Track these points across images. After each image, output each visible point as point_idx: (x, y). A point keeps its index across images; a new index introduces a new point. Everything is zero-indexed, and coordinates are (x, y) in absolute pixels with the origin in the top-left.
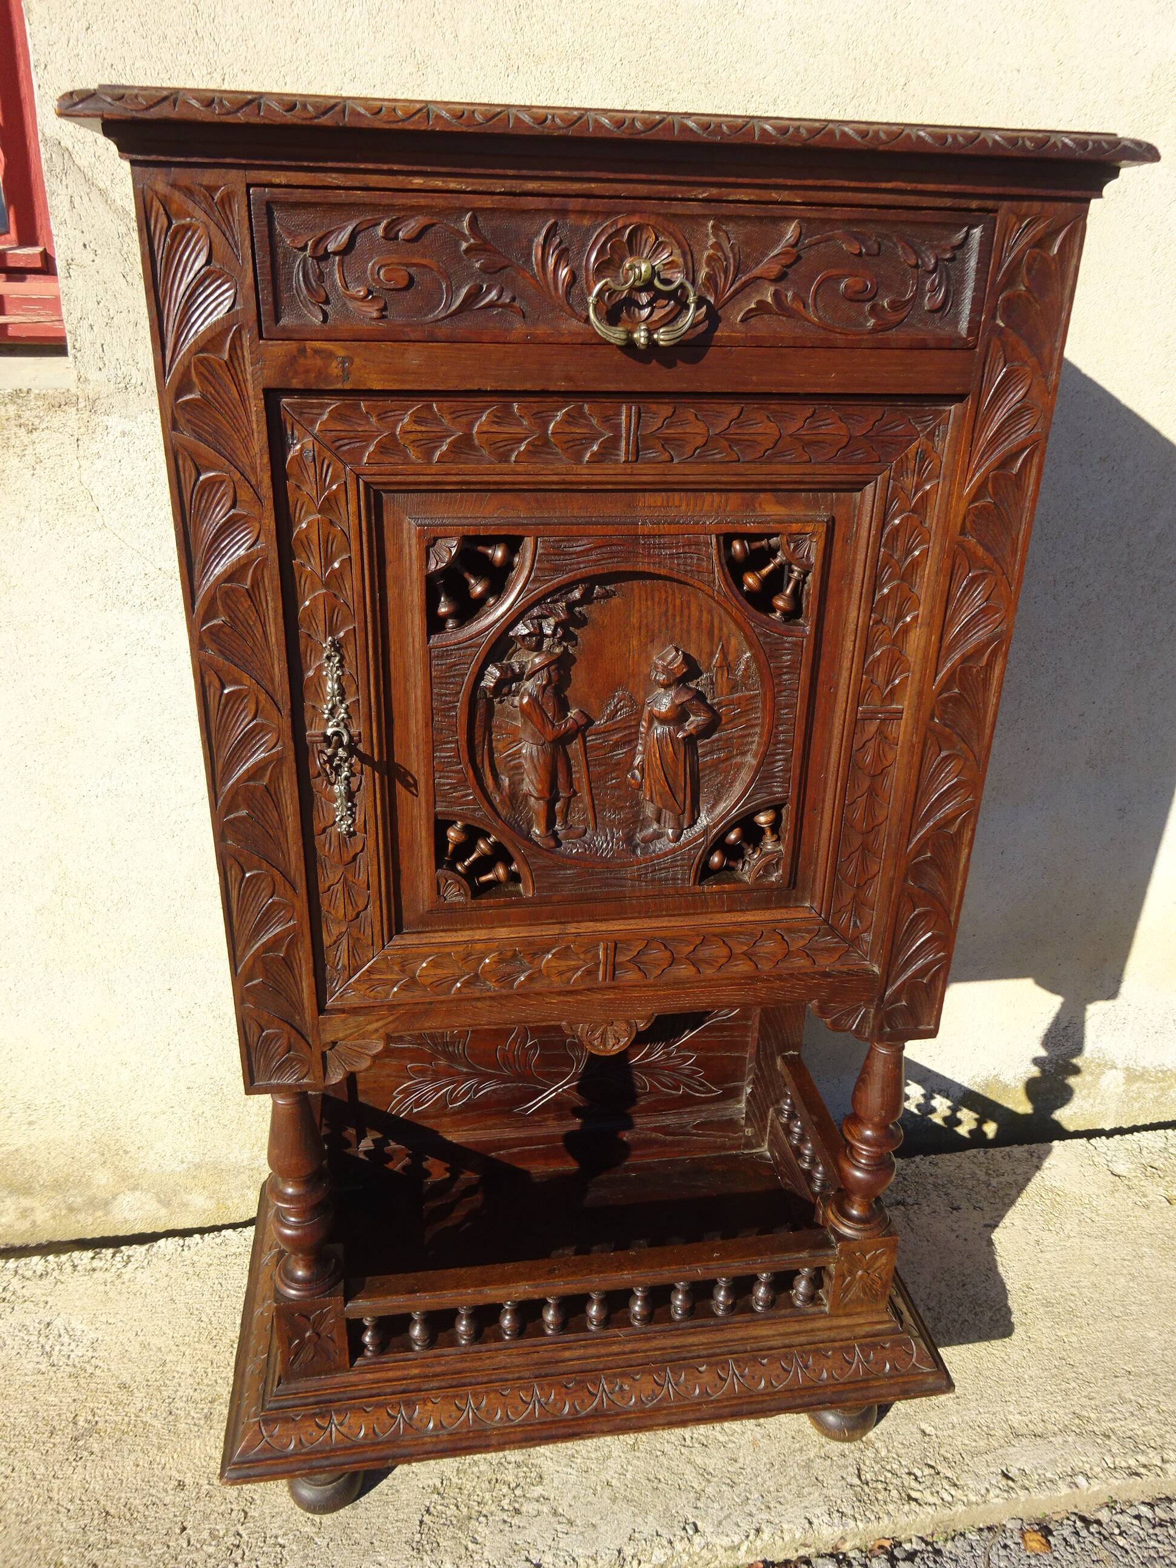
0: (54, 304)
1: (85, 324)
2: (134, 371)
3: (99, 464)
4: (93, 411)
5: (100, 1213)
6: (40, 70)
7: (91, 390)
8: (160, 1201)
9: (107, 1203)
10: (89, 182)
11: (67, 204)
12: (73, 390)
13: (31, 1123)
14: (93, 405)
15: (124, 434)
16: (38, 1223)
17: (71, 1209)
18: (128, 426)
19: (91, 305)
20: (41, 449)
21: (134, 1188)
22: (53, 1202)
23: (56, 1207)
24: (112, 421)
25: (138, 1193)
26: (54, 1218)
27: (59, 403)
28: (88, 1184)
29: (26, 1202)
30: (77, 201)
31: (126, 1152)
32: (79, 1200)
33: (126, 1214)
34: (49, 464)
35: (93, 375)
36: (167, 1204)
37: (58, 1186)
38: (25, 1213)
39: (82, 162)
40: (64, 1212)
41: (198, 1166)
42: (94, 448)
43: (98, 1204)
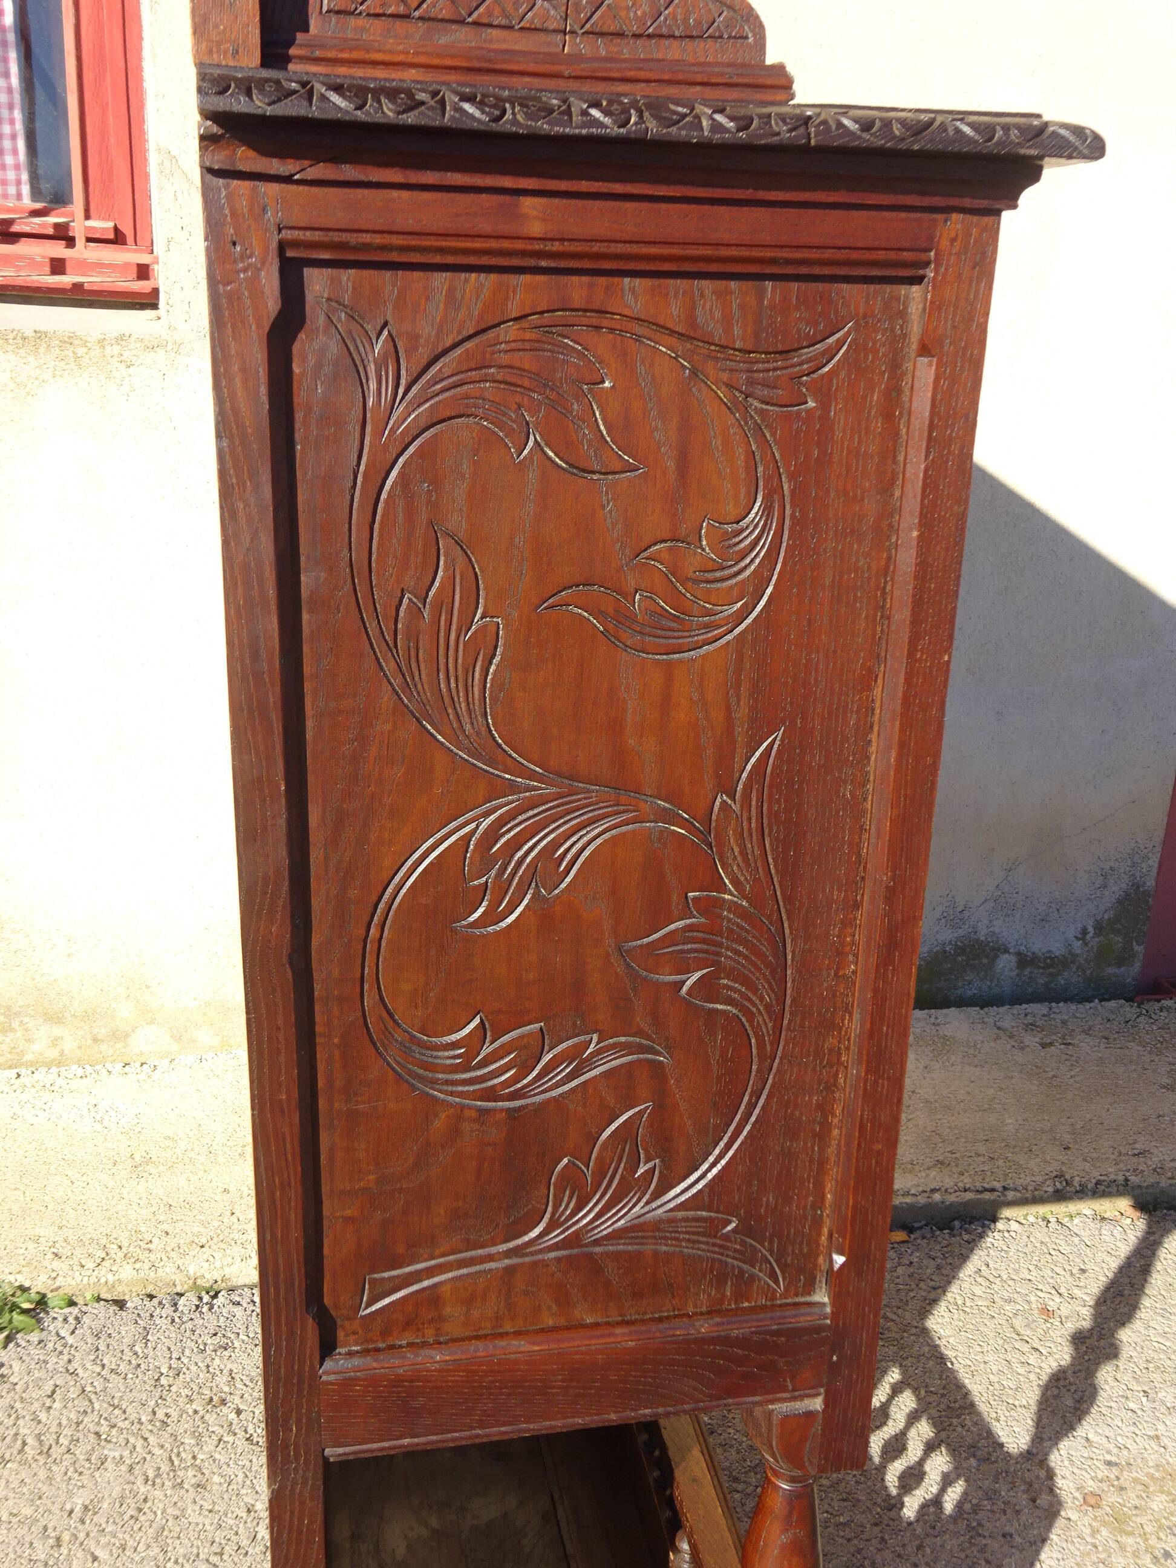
4: (178, 352)
5: (119, 1045)
9: (127, 1036)
12: (165, 337)
13: (70, 955)
14: (178, 348)
16: (66, 1052)
17: (95, 1040)
20: (135, 380)
21: (152, 1022)
22: (81, 1033)
23: (83, 1037)
25: (154, 1028)
26: (80, 1047)
27: (152, 346)
28: (113, 1016)
29: (58, 1031)
31: (148, 987)
33: (140, 1052)
34: (140, 392)
36: (177, 1039)
37: (87, 1017)
38: (55, 1041)
40: (89, 1042)
41: (208, 1004)
42: (177, 381)
43: (119, 1036)
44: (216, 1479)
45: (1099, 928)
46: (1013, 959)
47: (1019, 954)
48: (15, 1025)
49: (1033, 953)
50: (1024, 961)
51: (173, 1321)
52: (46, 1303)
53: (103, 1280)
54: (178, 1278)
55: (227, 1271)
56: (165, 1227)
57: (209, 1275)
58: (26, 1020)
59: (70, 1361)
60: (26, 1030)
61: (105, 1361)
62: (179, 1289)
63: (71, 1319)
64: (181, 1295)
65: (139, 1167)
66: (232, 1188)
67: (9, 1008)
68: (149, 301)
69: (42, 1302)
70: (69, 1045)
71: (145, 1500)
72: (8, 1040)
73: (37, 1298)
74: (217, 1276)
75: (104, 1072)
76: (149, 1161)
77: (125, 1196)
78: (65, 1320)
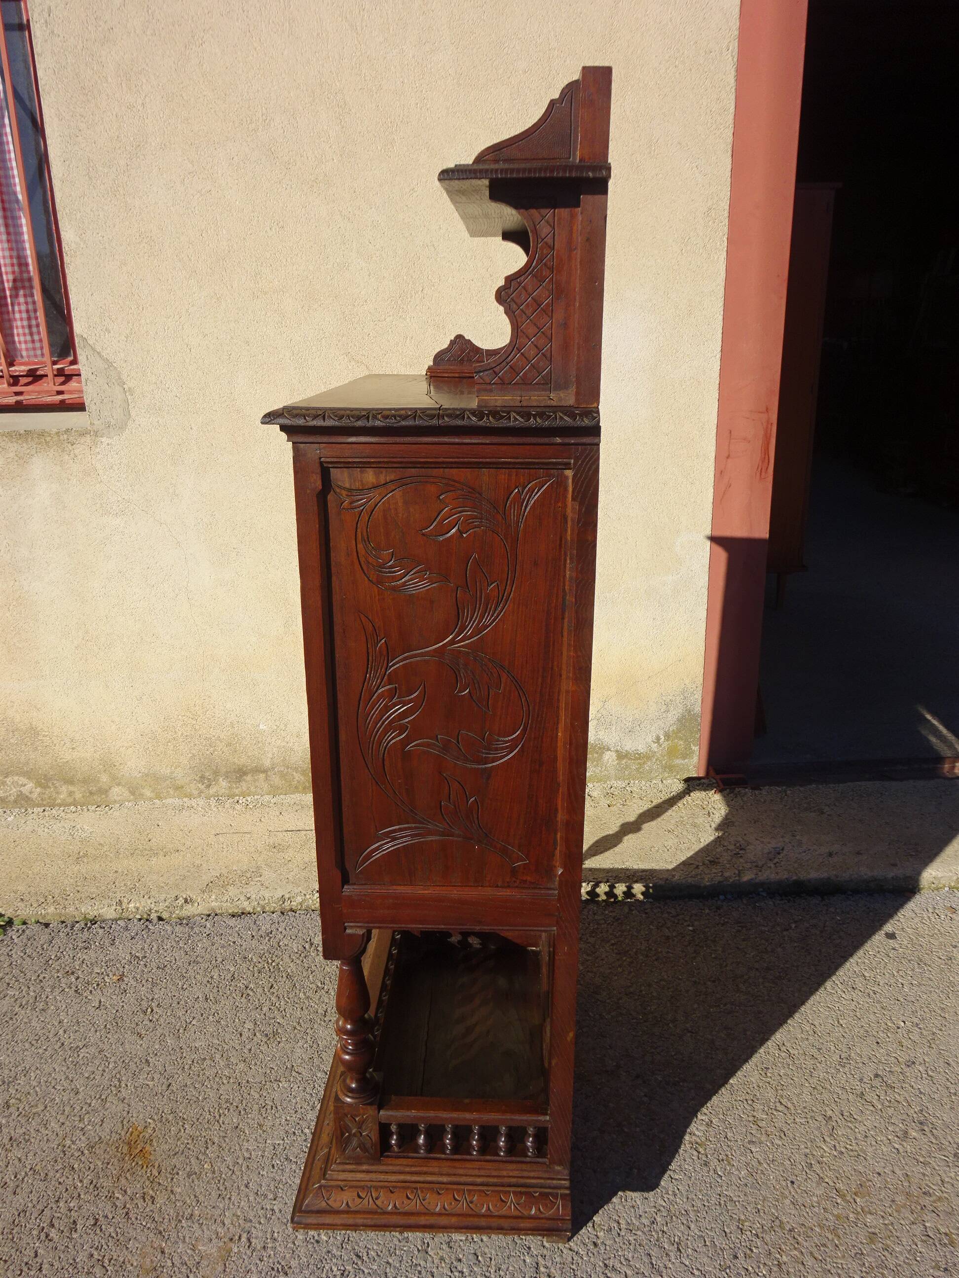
0: (81, 391)
1: (93, 402)
2: (112, 420)
3: (99, 457)
4: (96, 436)
5: (103, 796)
6: (75, 311)
7: (95, 428)
8: (130, 792)
9: (107, 791)
10: (94, 350)
11: (85, 358)
12: (89, 428)
13: (73, 749)
14: (96, 434)
15: (108, 445)
17: (91, 793)
18: (110, 441)
19: (95, 395)
20: (77, 451)
21: (118, 785)
22: (83, 789)
23: (85, 791)
24: (103, 439)
25: (120, 787)
26: (83, 797)
27: (83, 433)
28: (98, 781)
29: (71, 788)
30: (89, 357)
31: (115, 766)
32: (94, 789)
33: (115, 797)
34: (79, 457)
35: (96, 422)
36: (132, 793)
37: (85, 781)
38: (71, 794)
39: (91, 342)
40: (88, 794)
41: (147, 775)
42: (97, 450)
43: (104, 791)
44: (52, 1007)
45: (667, 736)
46: (614, 755)
47: (617, 751)
48: (50, 785)
49: (626, 751)
50: (621, 756)
51: (68, 934)
52: (13, 923)
53: (39, 913)
54: (76, 913)
55: (101, 911)
56: (79, 888)
57: (92, 913)
58: (55, 782)
59: (11, 950)
60: (56, 787)
61: (27, 951)
62: (77, 919)
63: (20, 931)
64: (77, 922)
65: (79, 859)
66: (120, 871)
67: (45, 776)
68: (80, 407)
69: (10, 922)
70: (78, 796)
71: (16, 1015)
72: (47, 792)
73: (8, 920)
74: (96, 913)
75: (86, 810)
76: (86, 855)
77: (67, 873)
78: (18, 931)
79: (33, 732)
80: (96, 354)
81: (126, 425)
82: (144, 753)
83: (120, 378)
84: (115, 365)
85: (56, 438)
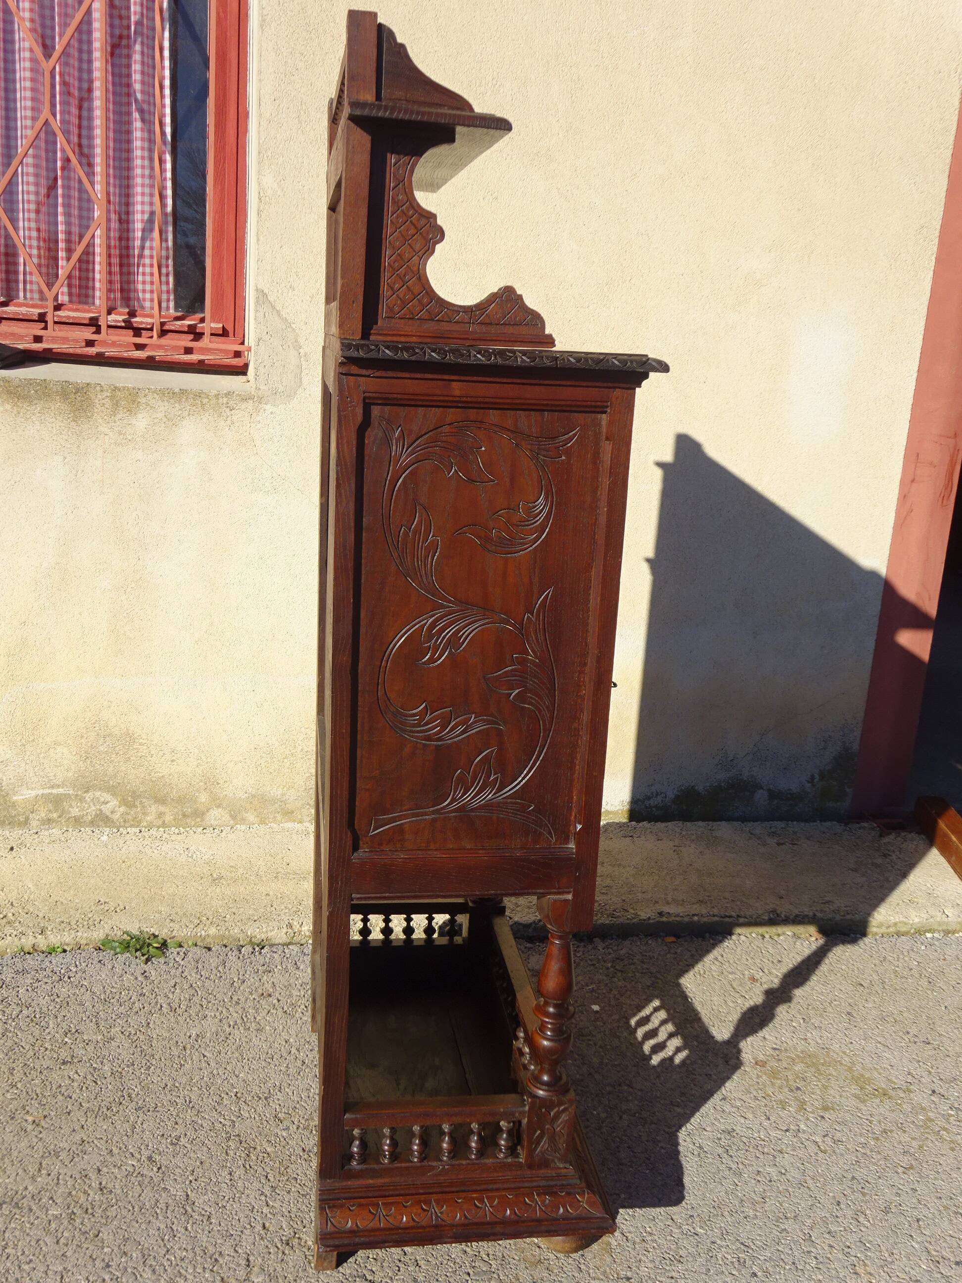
1: (262, 365)
2: (281, 386)
3: (259, 426)
4: (259, 402)
5: (199, 820)
8: (231, 816)
9: (203, 814)
10: (273, 307)
11: (262, 315)
12: (253, 393)
13: (173, 761)
14: (260, 400)
15: (272, 413)
16: (166, 822)
17: (184, 815)
18: (274, 409)
19: (266, 357)
20: (235, 418)
21: (218, 806)
22: (176, 810)
23: (177, 813)
24: (268, 407)
25: (220, 810)
26: (174, 820)
27: (245, 399)
28: (195, 801)
29: (162, 808)
30: (267, 314)
31: (218, 784)
32: (189, 810)
33: (212, 822)
34: (237, 424)
35: (263, 387)
36: (233, 817)
37: (180, 801)
38: (160, 815)
39: (271, 299)
41: (254, 796)
42: (258, 418)
43: (199, 814)
45: (822, 776)
46: (766, 793)
47: (769, 790)
48: (137, 803)
49: (779, 790)
50: (773, 795)
51: (239, 958)
52: (166, 945)
53: (199, 934)
54: (241, 936)
55: (270, 934)
56: (234, 910)
57: (259, 936)
58: (144, 800)
59: (183, 972)
60: (144, 807)
61: (202, 973)
62: (241, 943)
63: (181, 953)
64: (243, 947)
65: (216, 880)
66: (271, 893)
67: (134, 792)
68: (242, 370)
69: (164, 944)
70: (168, 818)
71: (230, 1034)
72: (132, 813)
73: (162, 941)
74: (263, 936)
75: (194, 831)
76: (221, 877)
77: (209, 894)
78: (178, 953)
79: (129, 738)
80: (275, 312)
81: (295, 393)
82: (255, 770)
83: (296, 341)
84: (294, 326)
85: (214, 401)
